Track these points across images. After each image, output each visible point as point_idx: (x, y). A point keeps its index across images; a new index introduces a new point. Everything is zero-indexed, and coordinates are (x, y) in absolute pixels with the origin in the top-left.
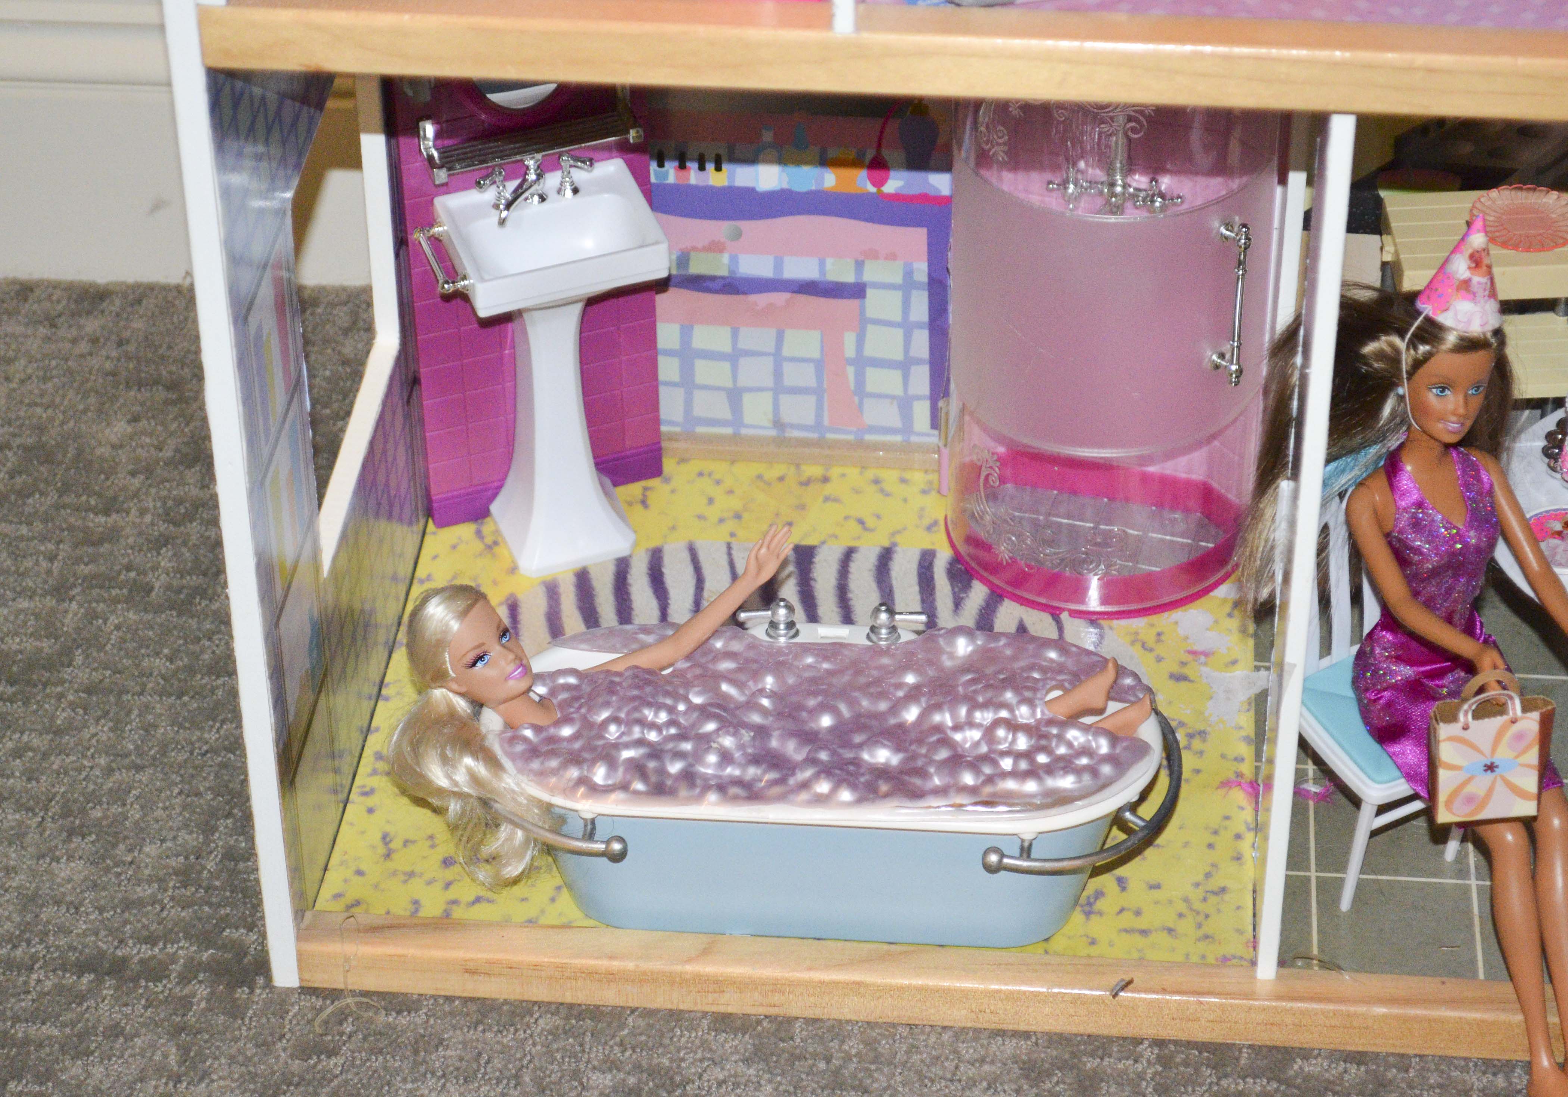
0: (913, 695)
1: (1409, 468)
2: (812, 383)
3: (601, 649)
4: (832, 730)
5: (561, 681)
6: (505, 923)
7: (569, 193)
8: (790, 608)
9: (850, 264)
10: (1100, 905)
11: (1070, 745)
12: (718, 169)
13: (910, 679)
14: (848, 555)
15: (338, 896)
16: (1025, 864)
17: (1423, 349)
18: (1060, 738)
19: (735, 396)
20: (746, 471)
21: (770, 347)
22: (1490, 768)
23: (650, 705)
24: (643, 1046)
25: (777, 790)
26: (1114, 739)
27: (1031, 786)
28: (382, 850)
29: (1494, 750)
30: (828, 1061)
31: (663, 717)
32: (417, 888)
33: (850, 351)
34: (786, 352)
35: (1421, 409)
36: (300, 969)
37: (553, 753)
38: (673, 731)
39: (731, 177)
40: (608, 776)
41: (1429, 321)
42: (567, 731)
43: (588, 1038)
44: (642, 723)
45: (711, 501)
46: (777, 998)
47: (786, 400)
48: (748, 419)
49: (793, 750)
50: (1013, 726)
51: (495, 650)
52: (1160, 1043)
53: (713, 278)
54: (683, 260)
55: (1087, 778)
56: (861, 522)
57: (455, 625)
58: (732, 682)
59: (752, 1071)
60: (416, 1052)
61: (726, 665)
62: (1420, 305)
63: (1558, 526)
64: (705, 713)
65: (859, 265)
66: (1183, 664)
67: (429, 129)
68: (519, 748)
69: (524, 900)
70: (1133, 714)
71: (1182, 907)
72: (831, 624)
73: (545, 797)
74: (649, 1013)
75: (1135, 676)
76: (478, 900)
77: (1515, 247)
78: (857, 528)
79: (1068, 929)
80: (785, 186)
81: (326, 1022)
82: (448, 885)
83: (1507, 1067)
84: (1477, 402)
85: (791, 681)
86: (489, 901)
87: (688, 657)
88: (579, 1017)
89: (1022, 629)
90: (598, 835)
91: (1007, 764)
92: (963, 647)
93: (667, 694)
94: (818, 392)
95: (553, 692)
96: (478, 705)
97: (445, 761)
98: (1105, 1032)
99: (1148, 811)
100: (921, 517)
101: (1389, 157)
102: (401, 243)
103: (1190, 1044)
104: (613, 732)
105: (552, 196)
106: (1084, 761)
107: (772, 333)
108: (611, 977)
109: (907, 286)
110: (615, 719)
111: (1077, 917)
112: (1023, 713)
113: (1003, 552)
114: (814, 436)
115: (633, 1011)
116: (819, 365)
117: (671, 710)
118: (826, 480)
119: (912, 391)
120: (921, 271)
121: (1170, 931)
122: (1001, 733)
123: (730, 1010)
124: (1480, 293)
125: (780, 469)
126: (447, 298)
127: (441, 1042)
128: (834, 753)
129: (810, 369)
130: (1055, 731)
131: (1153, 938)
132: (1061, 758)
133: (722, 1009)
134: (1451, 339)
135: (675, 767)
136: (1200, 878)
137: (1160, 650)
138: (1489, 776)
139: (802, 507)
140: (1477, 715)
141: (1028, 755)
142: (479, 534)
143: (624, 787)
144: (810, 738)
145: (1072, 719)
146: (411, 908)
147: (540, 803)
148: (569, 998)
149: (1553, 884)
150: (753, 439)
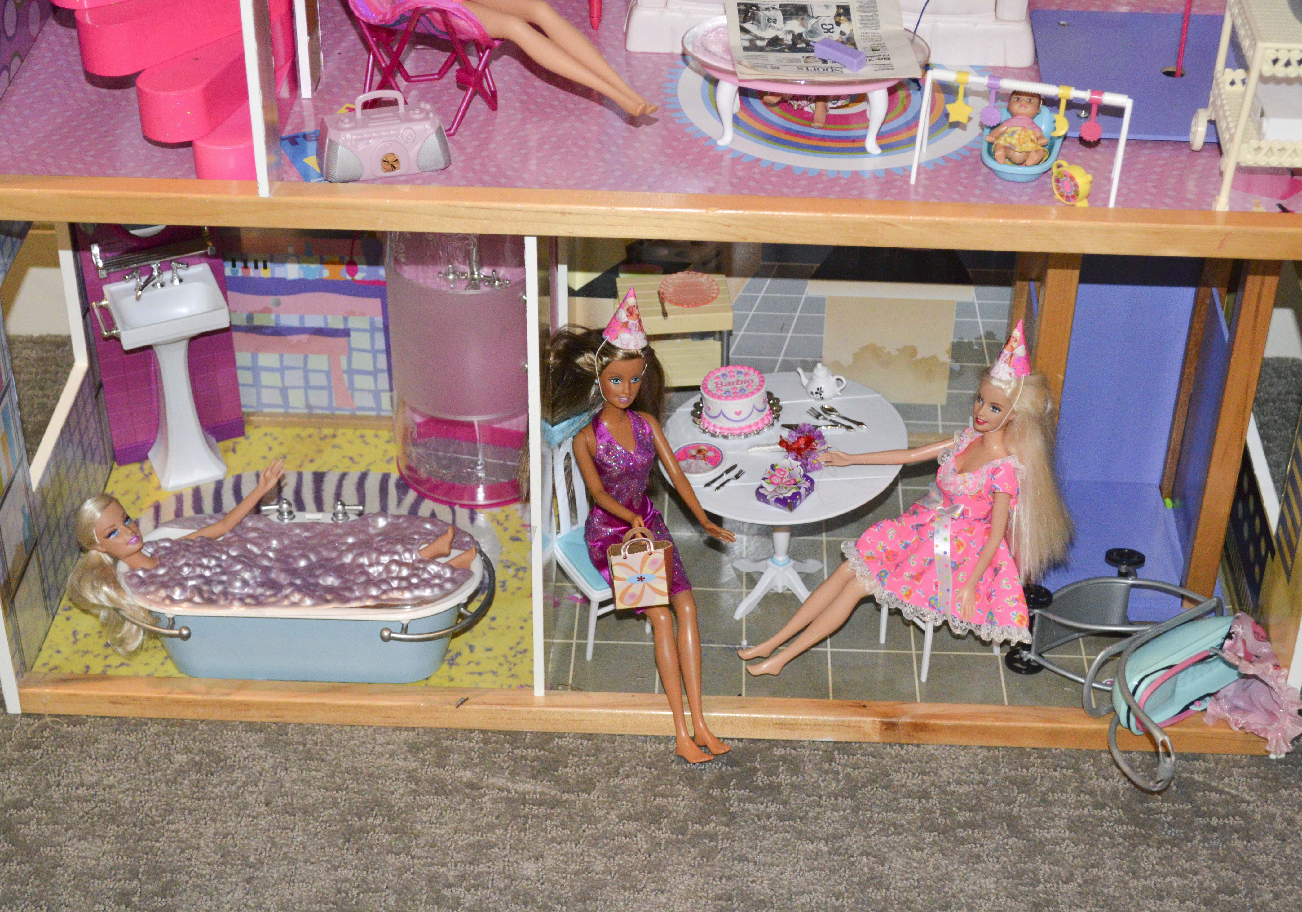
0: (351, 547)
1: (605, 424)
2: (325, 383)
3: (184, 527)
4: (305, 568)
5: (162, 545)
6: (136, 677)
7: (177, 282)
8: (289, 504)
9: (340, 318)
10: (458, 660)
11: (429, 573)
12: (265, 267)
13: (350, 540)
14: (343, 476)
15: (45, 664)
16: (403, 636)
17: (605, 359)
18: (424, 569)
19: (284, 391)
20: (290, 432)
21: (301, 365)
22: (641, 579)
23: (206, 556)
24: (205, 740)
25: (272, 599)
26: (453, 569)
27: (407, 595)
28: (72, 639)
29: (642, 569)
30: (304, 745)
31: (213, 562)
32: (88, 659)
33: (344, 366)
34: (310, 366)
35: (607, 390)
36: (21, 703)
37: (152, 583)
38: (218, 570)
39: (273, 272)
40: (181, 595)
41: (608, 344)
42: (161, 571)
43: (176, 737)
44: (202, 566)
45: (270, 449)
46: (278, 713)
47: (311, 393)
48: (292, 404)
49: (283, 578)
50: (400, 564)
51: (121, 528)
52: (483, 732)
53: (267, 327)
54: (250, 317)
55: (436, 590)
56: (351, 459)
57: (98, 515)
58: (256, 544)
59: (263, 752)
60: (82, 746)
61: (253, 535)
62: (604, 336)
63: (694, 452)
64: (236, 559)
65: (346, 319)
66: (518, 532)
67: (96, 250)
68: (135, 580)
69: (147, 664)
70: (467, 557)
71: (502, 660)
72: (311, 512)
73: (147, 606)
74: (209, 723)
75: (471, 536)
76: (122, 665)
77: (682, 305)
78: (349, 463)
79: (440, 673)
80: (302, 276)
81: (34, 732)
82: (106, 657)
83: (668, 739)
84: (636, 387)
85: (286, 542)
86: (128, 665)
87: (232, 531)
88: (172, 725)
89: (433, 515)
90: (176, 626)
91: (395, 584)
92: (382, 522)
93: (218, 551)
94: (329, 388)
95: (156, 551)
96: (116, 559)
97: (94, 588)
98: (454, 726)
99: (474, 607)
100: (384, 455)
101: (624, 257)
102: (86, 311)
103: (500, 732)
104: (186, 570)
105: (168, 283)
106: (437, 581)
107: (301, 357)
108: (190, 703)
109: (373, 329)
110: (187, 565)
111: (445, 666)
112: (407, 557)
113: (423, 473)
114: (328, 412)
115: (202, 722)
116: (328, 374)
117: (218, 559)
118: (334, 436)
119: (380, 387)
120: (379, 321)
121: (494, 673)
122: (394, 567)
123: (254, 720)
124: (633, 329)
125: (310, 431)
126: (106, 339)
127: (96, 740)
128: (304, 580)
129: (323, 376)
130: (421, 566)
131: (484, 677)
132: (424, 580)
133: (249, 720)
134: (620, 354)
135: (218, 589)
136: (513, 644)
137: (506, 524)
138: (641, 584)
139: (320, 451)
140: (630, 552)
141: (407, 579)
142: (142, 469)
143: (190, 600)
144: (294, 572)
145: (432, 560)
146: (84, 669)
147: (145, 610)
148: (167, 716)
149: (686, 642)
150: (296, 415)
